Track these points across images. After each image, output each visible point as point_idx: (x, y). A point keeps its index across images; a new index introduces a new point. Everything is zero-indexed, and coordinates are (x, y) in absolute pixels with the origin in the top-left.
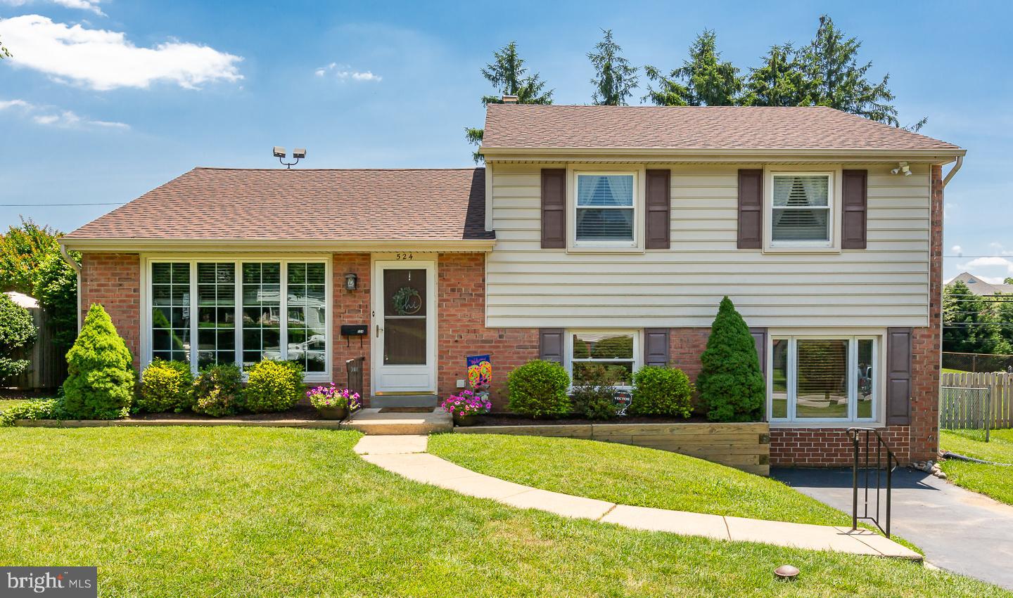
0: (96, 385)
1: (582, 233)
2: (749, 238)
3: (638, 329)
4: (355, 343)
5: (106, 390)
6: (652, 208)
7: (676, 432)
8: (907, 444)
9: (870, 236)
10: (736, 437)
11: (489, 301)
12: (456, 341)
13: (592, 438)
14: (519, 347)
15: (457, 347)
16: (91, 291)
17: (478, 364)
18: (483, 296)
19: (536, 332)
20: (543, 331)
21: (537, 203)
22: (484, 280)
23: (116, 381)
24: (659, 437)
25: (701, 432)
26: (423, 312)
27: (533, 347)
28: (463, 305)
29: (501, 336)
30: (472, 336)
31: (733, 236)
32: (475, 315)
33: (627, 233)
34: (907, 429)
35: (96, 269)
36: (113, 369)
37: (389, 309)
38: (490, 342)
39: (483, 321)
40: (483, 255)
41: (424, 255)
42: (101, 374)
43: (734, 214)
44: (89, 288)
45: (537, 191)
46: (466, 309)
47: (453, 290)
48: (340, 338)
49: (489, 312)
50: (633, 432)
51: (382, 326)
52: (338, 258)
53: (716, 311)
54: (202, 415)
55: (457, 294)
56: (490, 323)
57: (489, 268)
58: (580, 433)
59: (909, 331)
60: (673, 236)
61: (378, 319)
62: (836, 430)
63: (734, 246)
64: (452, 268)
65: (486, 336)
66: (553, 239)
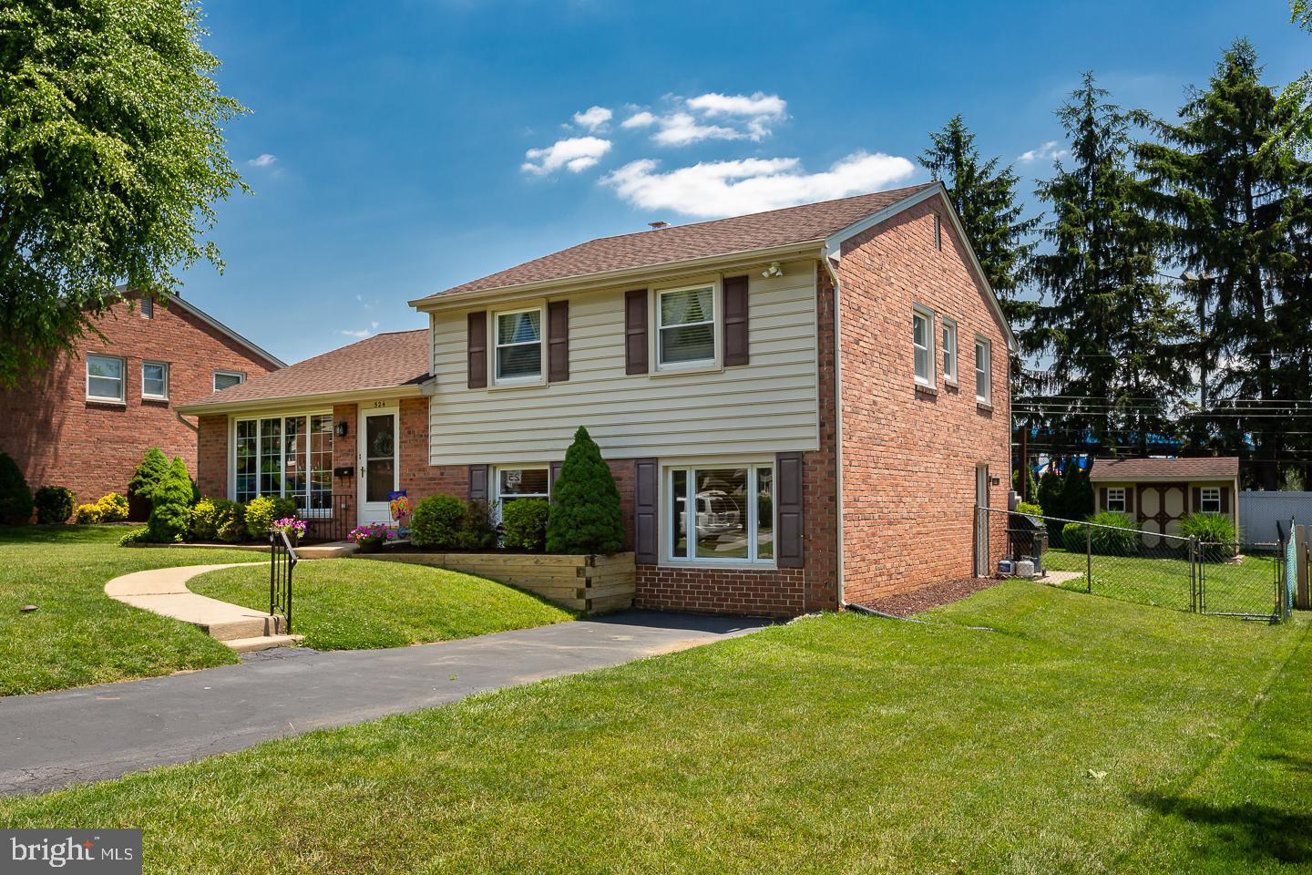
0: (159, 517)
1: (504, 372)
2: (636, 364)
3: (549, 464)
4: (347, 483)
5: (167, 520)
6: (555, 340)
8: (801, 591)
9: (753, 350)
10: (557, 569)
11: (433, 441)
12: (411, 479)
13: (444, 567)
14: (455, 484)
15: (411, 484)
16: (203, 446)
18: (427, 437)
19: (466, 469)
20: (472, 467)
21: (465, 346)
22: (428, 422)
23: (175, 514)
24: (495, 567)
26: (393, 455)
27: (465, 483)
28: (416, 446)
29: (442, 474)
30: (421, 475)
31: (623, 362)
32: (422, 455)
34: (800, 573)
35: (205, 428)
36: (174, 505)
37: (370, 453)
38: (435, 479)
39: (428, 460)
40: (427, 398)
41: (392, 402)
42: (164, 508)
43: (622, 339)
44: (202, 444)
45: (465, 335)
46: (417, 449)
47: (409, 433)
48: (337, 478)
49: (433, 451)
50: (475, 562)
51: (365, 468)
52: (336, 409)
54: (217, 541)
55: (411, 437)
56: (434, 462)
57: (433, 410)
58: (435, 561)
59: (800, 456)
60: (571, 367)
61: (363, 462)
62: (726, 571)
63: (624, 372)
64: (409, 412)
65: (432, 473)
66: (477, 379)
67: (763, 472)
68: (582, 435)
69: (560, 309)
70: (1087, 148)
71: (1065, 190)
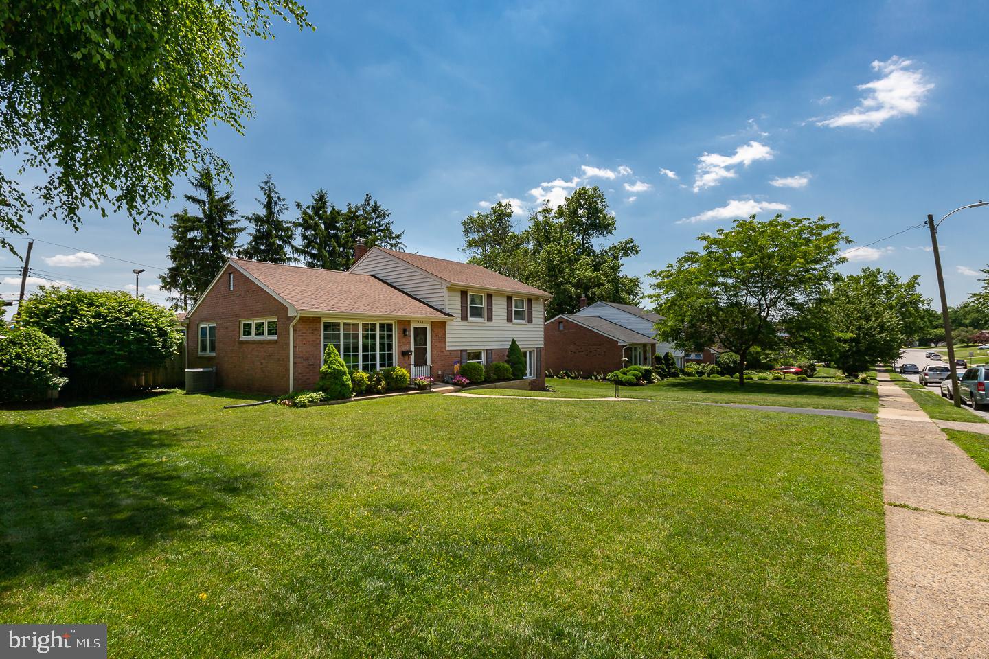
1: (472, 315)
2: (509, 320)
3: (484, 350)
4: (406, 357)
6: (488, 307)
7: (513, 384)
9: (533, 319)
10: (524, 384)
11: (447, 340)
12: (437, 356)
13: (495, 388)
14: (455, 357)
15: (437, 358)
16: (299, 336)
17: (456, 365)
18: (445, 338)
19: (459, 352)
20: (461, 351)
21: (460, 303)
22: (445, 332)
25: (517, 383)
26: (426, 344)
27: (459, 357)
29: (450, 354)
30: (442, 354)
31: (506, 318)
32: (443, 345)
33: (480, 315)
34: (540, 379)
35: (301, 325)
37: (415, 345)
38: (447, 356)
39: (446, 347)
40: (445, 322)
41: (426, 322)
43: (506, 311)
44: (297, 335)
45: (459, 299)
46: (440, 343)
47: (436, 336)
48: (401, 356)
49: (448, 344)
51: (414, 351)
52: (399, 322)
53: (510, 343)
54: (379, 392)
55: (438, 337)
56: (448, 349)
57: (447, 327)
59: (540, 348)
60: (494, 317)
61: (412, 349)
63: (506, 321)
64: (435, 327)
65: (446, 353)
66: (464, 317)
67: (530, 353)
68: (513, 342)
69: (490, 296)
70: (268, 206)
71: (257, 220)
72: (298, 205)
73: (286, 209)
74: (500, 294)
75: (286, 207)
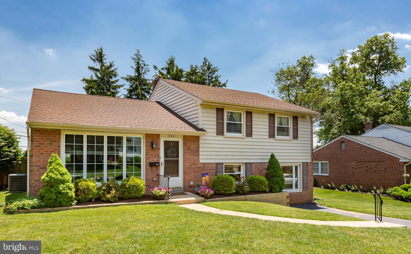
0: (63, 191)
1: (228, 131)
2: (272, 135)
3: (243, 163)
4: (154, 169)
5: (67, 193)
6: (248, 124)
7: (267, 197)
8: (307, 196)
9: (299, 135)
10: (282, 197)
11: (201, 153)
12: (190, 168)
13: (246, 200)
14: (210, 170)
15: (190, 170)
16: (36, 146)
17: (205, 176)
18: (198, 151)
19: (215, 164)
20: (217, 164)
21: (215, 119)
22: (199, 146)
23: (70, 189)
24: (264, 199)
25: (273, 196)
26: (178, 156)
27: (214, 170)
28: (192, 155)
29: (204, 166)
30: (195, 166)
31: (267, 134)
32: (196, 158)
33: (240, 131)
34: (307, 192)
35: (38, 136)
36: (68, 183)
37: (166, 156)
38: (201, 168)
39: (199, 161)
40: (199, 137)
41: (178, 136)
42: (64, 186)
43: (268, 127)
44: (34, 145)
45: (215, 115)
46: (193, 156)
47: (189, 149)
49: (201, 157)
52: (147, 136)
53: (269, 157)
54: (108, 201)
55: (190, 151)
56: (201, 161)
57: (201, 141)
59: (307, 163)
60: (253, 133)
61: (162, 160)
62: (292, 193)
63: (268, 137)
64: (188, 141)
65: (199, 166)
66: (220, 132)
67: (296, 167)
69: (249, 114)
72: (155, 68)
73: (148, 71)
74: (261, 111)
75: (148, 69)
